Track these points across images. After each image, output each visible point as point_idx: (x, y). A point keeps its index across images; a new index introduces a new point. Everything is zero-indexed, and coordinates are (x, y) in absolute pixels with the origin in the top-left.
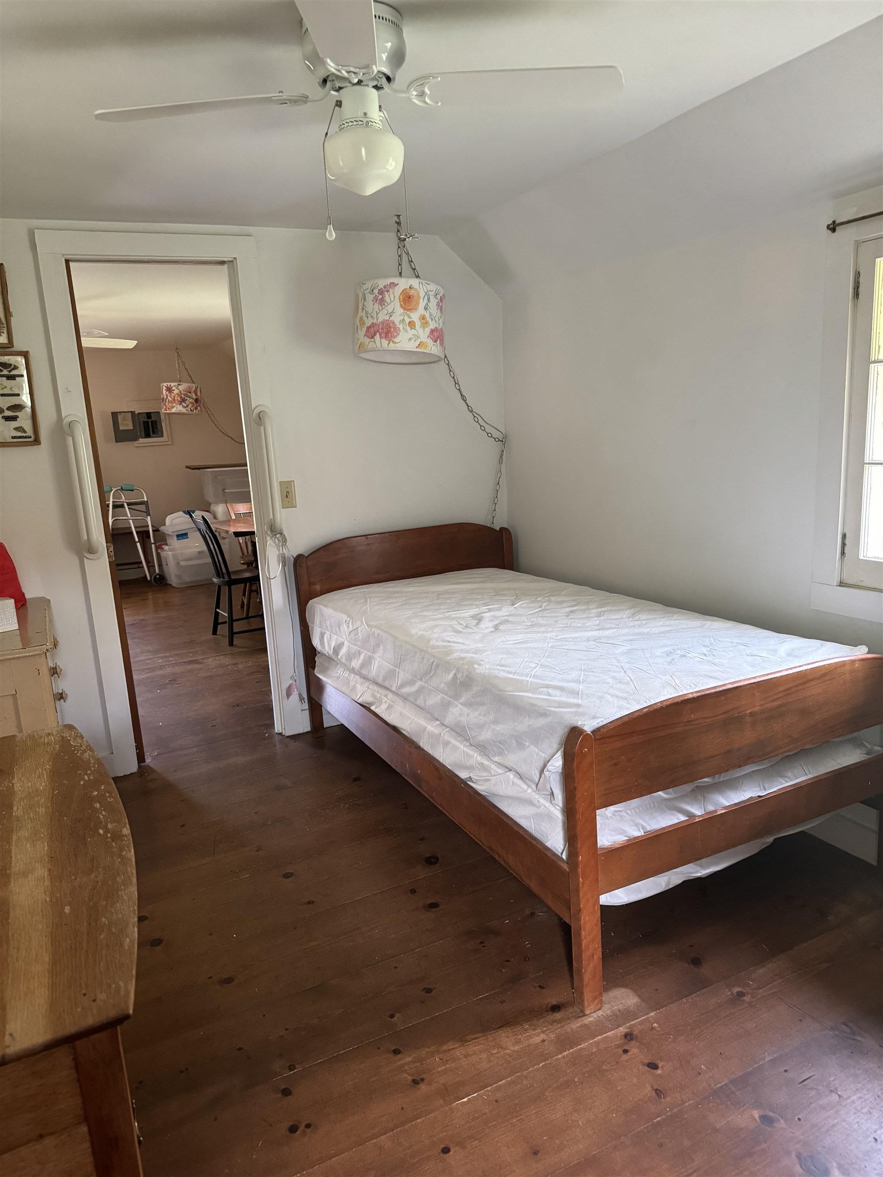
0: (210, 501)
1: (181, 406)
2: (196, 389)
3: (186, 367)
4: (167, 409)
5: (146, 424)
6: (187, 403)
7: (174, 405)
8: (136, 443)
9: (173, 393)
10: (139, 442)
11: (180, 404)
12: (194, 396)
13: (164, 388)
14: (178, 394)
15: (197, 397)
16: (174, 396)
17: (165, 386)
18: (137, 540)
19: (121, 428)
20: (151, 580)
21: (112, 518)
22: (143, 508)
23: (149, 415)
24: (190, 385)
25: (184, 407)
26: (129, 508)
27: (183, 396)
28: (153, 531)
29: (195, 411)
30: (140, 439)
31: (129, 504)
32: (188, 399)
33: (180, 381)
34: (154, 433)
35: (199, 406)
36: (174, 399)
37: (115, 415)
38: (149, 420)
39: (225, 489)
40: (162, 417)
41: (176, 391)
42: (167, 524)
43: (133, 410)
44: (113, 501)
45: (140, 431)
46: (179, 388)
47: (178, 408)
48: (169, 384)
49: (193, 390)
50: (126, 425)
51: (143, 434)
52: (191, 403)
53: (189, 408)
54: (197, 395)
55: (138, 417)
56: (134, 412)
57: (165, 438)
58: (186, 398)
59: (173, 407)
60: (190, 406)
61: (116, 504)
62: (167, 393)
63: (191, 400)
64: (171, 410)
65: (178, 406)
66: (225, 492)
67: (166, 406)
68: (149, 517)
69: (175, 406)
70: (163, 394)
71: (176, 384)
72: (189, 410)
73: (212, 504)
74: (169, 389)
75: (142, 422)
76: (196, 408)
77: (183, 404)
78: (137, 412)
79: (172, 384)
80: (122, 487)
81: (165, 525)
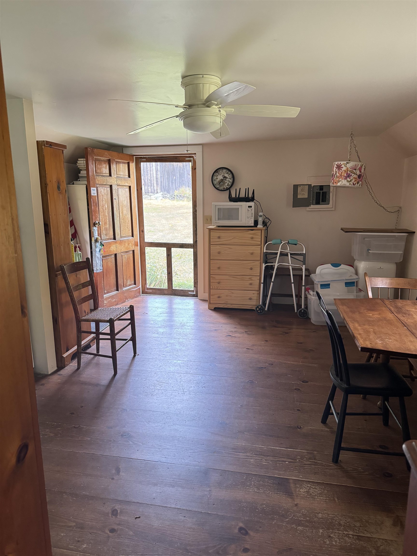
0: (355, 258)
1: (346, 180)
2: (361, 167)
3: (357, 149)
4: (334, 183)
5: (318, 194)
6: (351, 178)
7: (341, 179)
8: (308, 209)
9: (341, 170)
10: (310, 208)
11: (345, 179)
12: (358, 173)
13: (335, 166)
14: (345, 171)
15: (361, 173)
16: (342, 173)
17: (336, 165)
18: (292, 281)
19: (299, 197)
20: (297, 312)
21: (278, 263)
22: (301, 258)
23: (321, 187)
24: (356, 163)
25: (348, 181)
26: (291, 257)
27: (349, 172)
28: (305, 276)
29: (356, 184)
30: (312, 206)
31: (291, 254)
32: (353, 175)
33: (349, 161)
34: (322, 201)
35: (361, 181)
36: (341, 175)
37: (296, 187)
38: (321, 191)
39: (370, 250)
40: (331, 189)
41: (344, 168)
42: (317, 273)
43: (310, 184)
44: (280, 251)
45: (313, 200)
46: (346, 166)
47: (343, 182)
48: (339, 163)
49: (358, 168)
50: (303, 194)
51: (314, 201)
52: (354, 178)
53: (352, 182)
54: (360, 172)
55: (313, 189)
56: (311, 185)
57: (330, 205)
58: (351, 174)
59: (339, 181)
60: (353, 180)
61: (282, 253)
62: (337, 170)
63: (355, 176)
64: (337, 184)
65: (343, 180)
66: (369, 252)
67: (334, 181)
68: (304, 266)
69: (340, 181)
70: (333, 171)
71: (345, 162)
72: (352, 184)
73: (356, 260)
74: (339, 167)
75: (315, 193)
76: (358, 183)
77: (348, 179)
78: (313, 185)
79: (342, 163)
80: (288, 241)
81: (315, 273)
